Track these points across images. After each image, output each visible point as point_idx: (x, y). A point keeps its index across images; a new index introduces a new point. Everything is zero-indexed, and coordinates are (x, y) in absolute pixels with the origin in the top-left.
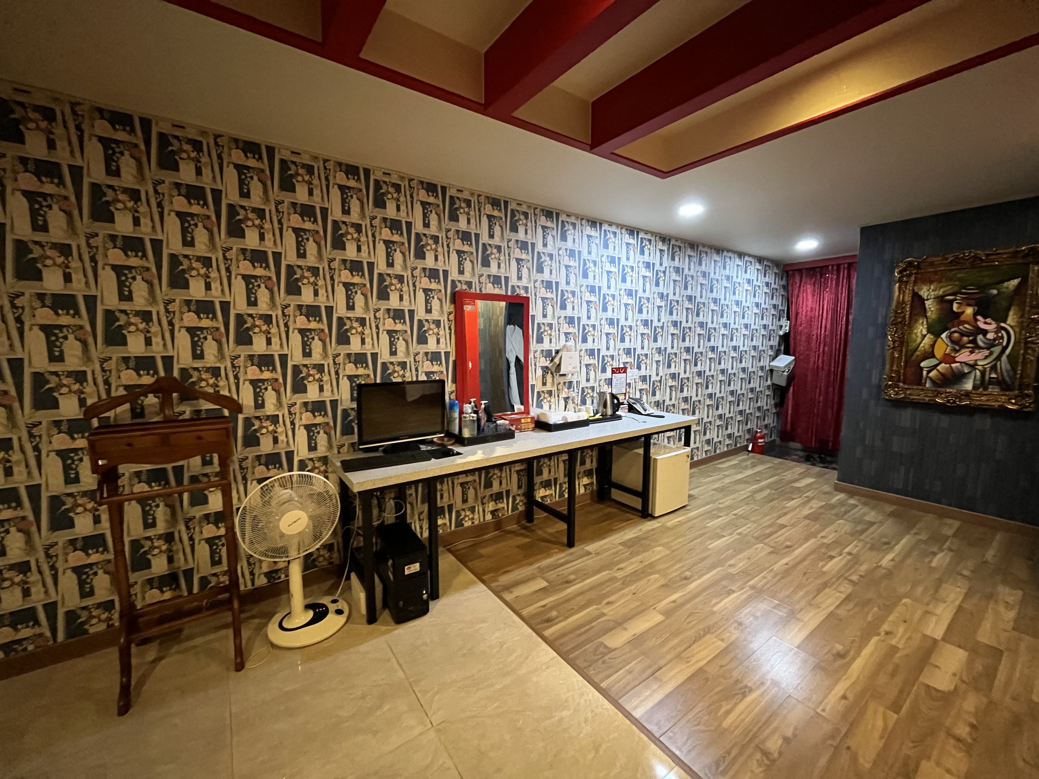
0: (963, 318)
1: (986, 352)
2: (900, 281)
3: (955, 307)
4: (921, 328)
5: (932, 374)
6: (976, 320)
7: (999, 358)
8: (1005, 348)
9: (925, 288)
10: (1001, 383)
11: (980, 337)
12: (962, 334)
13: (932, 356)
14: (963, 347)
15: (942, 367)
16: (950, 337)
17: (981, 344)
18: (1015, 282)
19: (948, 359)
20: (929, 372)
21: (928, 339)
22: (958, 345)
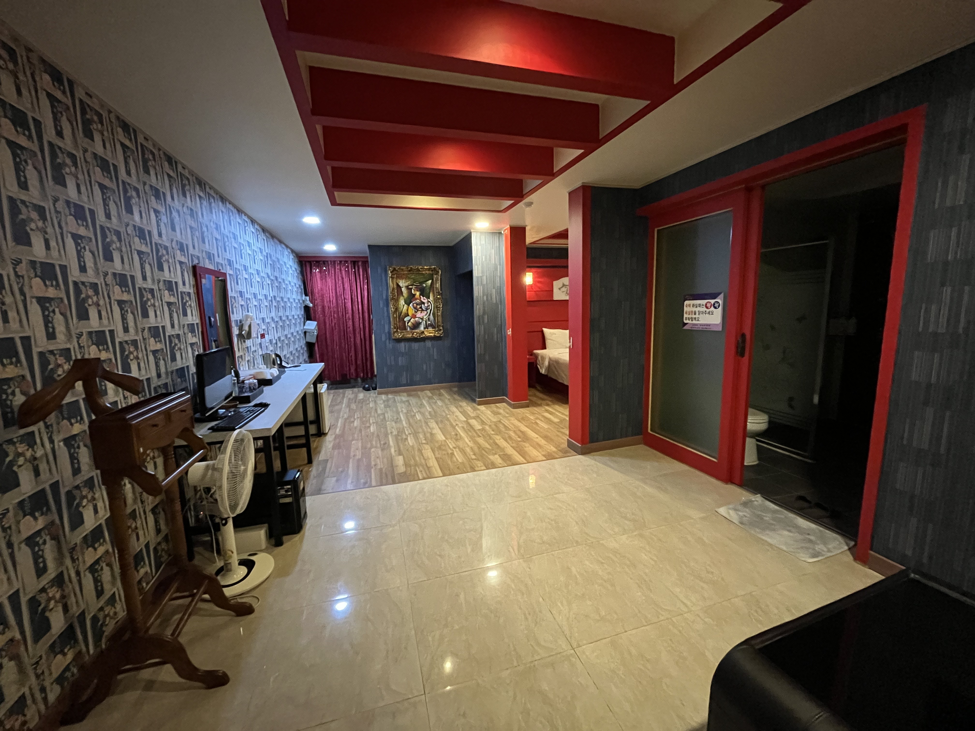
0: (416, 297)
1: (426, 312)
2: (392, 277)
3: (413, 291)
4: (402, 302)
5: (409, 324)
6: (420, 298)
7: (430, 315)
8: (431, 310)
9: (401, 281)
10: (431, 325)
11: (423, 305)
12: (417, 305)
13: (408, 315)
14: (418, 310)
15: (412, 320)
16: (413, 305)
17: (424, 309)
18: (430, 281)
19: (414, 316)
20: (408, 323)
21: (406, 306)
22: (416, 310)
